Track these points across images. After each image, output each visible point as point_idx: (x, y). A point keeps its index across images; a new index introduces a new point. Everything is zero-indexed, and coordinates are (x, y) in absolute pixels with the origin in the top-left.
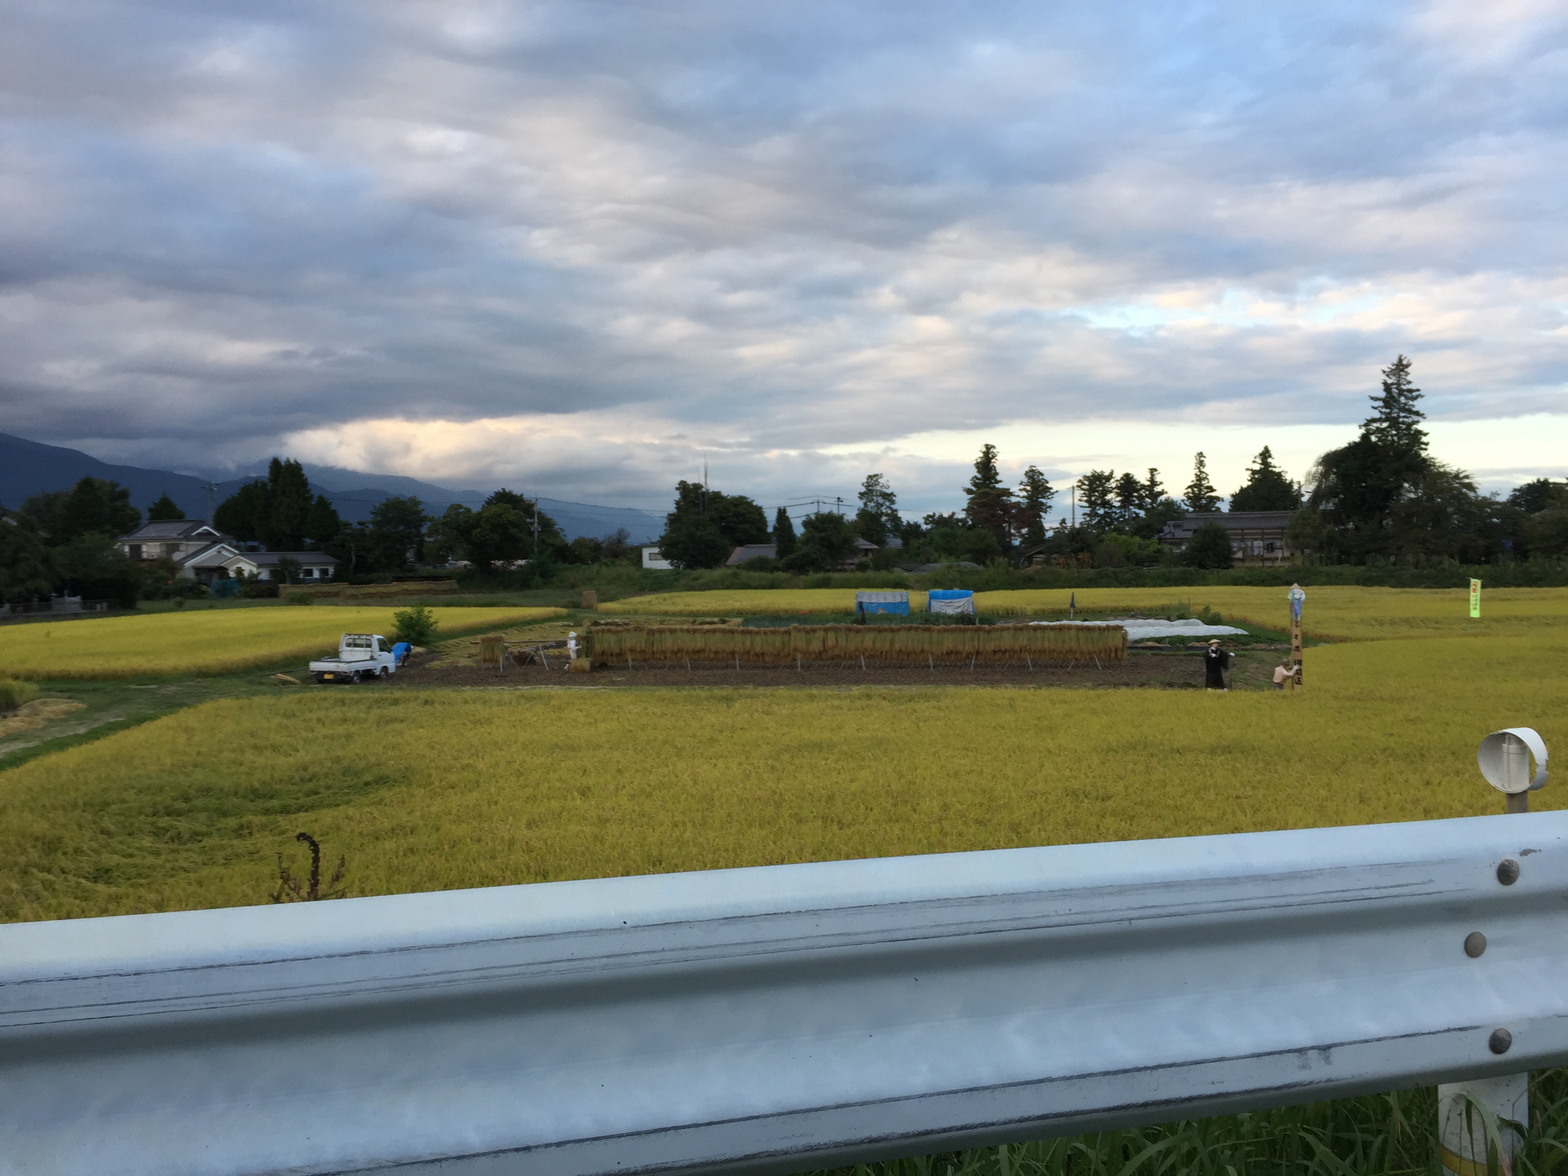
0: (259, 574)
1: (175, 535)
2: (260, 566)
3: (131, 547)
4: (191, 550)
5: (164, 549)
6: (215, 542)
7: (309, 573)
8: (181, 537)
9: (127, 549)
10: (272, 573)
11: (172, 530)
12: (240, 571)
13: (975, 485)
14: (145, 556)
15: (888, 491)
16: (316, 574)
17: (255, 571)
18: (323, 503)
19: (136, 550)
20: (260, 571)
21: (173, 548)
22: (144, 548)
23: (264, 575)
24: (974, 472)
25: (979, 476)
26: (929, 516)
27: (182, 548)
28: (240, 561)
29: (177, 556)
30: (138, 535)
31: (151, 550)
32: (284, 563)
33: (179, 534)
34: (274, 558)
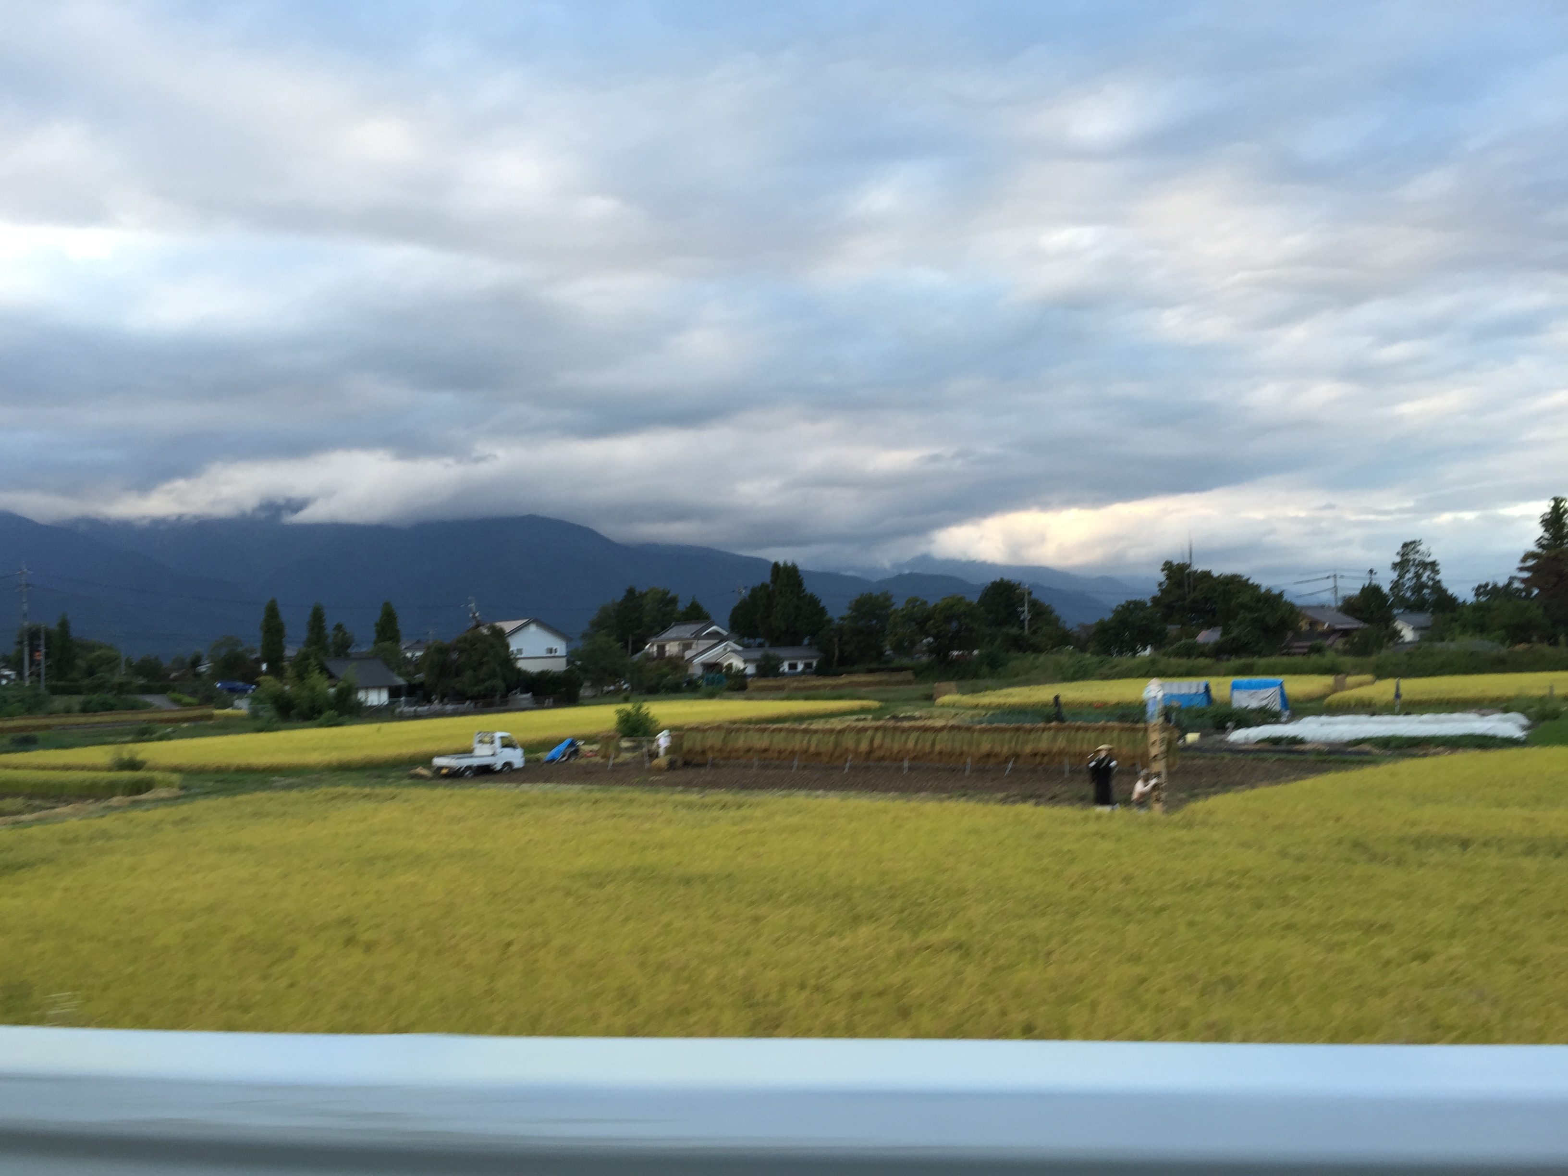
0: (744, 669)
1: (688, 635)
2: (746, 661)
3: (658, 647)
4: (701, 649)
5: (681, 647)
6: (722, 639)
7: (793, 666)
8: (693, 636)
9: (655, 648)
10: (758, 667)
11: (686, 631)
12: (730, 665)
13: (1541, 546)
14: (667, 654)
15: (1429, 560)
16: (800, 667)
17: (741, 666)
18: (813, 601)
19: (661, 648)
20: (747, 665)
21: (687, 647)
22: (667, 648)
23: (750, 669)
24: (1539, 531)
25: (1547, 535)
26: (1480, 587)
27: (694, 646)
28: (730, 658)
29: (688, 654)
30: (663, 636)
31: (672, 649)
32: (766, 658)
33: (692, 634)
34: (757, 654)
